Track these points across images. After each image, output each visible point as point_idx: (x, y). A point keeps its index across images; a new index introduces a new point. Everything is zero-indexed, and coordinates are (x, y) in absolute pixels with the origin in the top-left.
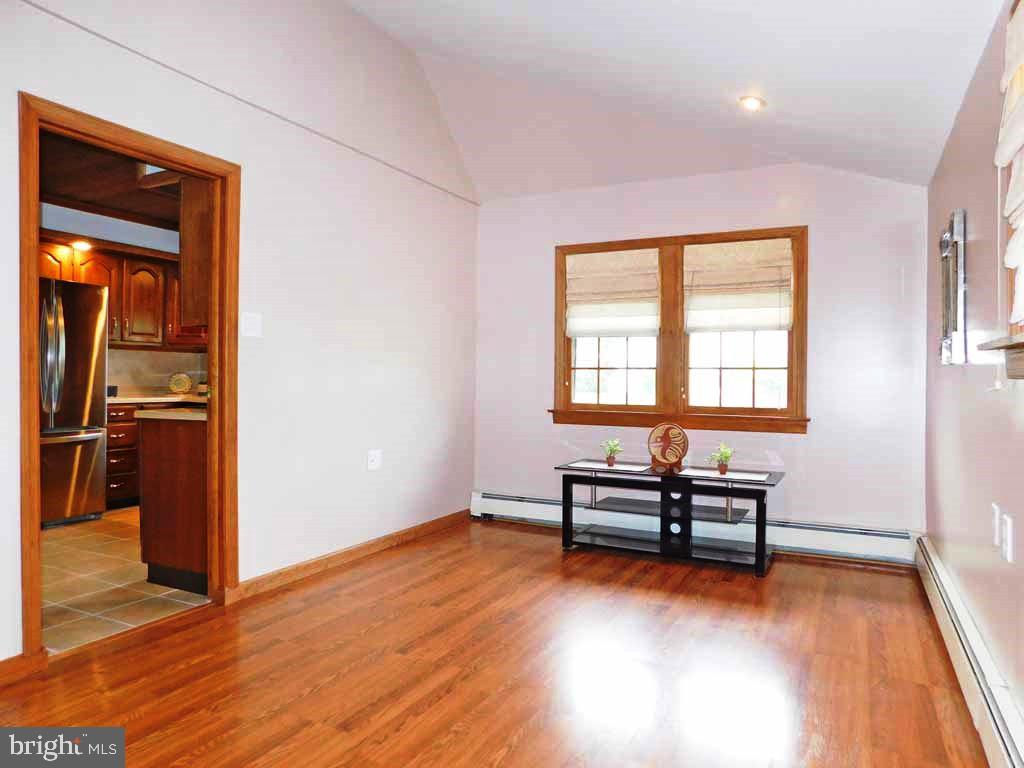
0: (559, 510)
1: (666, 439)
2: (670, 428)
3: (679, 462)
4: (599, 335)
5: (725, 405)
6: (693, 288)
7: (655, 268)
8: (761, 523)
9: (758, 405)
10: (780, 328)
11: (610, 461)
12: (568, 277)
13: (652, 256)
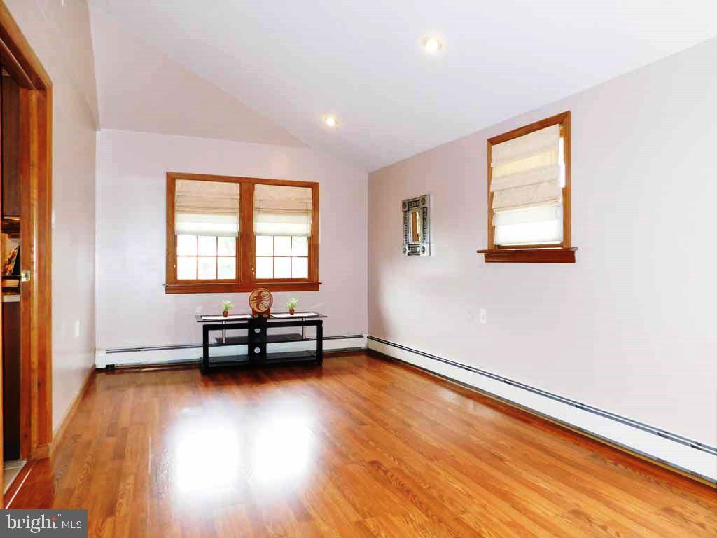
0: (201, 350)
1: (259, 299)
2: (260, 292)
3: (269, 310)
4: (197, 235)
5: (276, 277)
6: (259, 209)
7: (237, 195)
8: (320, 339)
9: (293, 277)
10: (304, 235)
11: (225, 314)
12: (177, 194)
13: (235, 187)
